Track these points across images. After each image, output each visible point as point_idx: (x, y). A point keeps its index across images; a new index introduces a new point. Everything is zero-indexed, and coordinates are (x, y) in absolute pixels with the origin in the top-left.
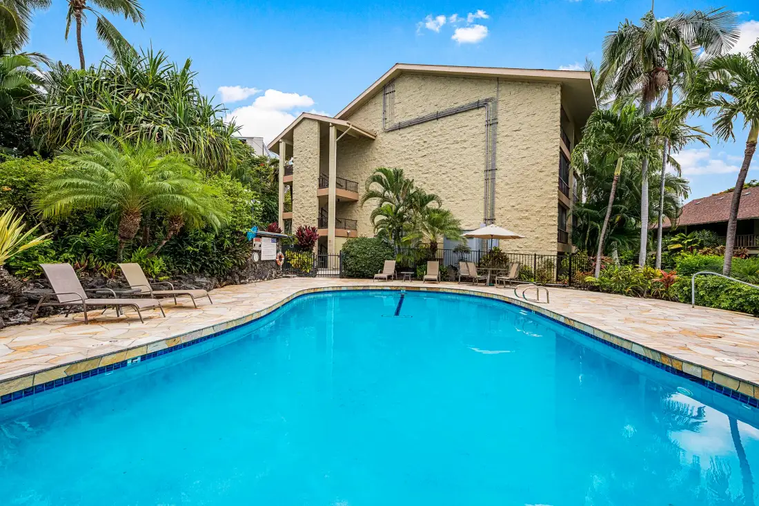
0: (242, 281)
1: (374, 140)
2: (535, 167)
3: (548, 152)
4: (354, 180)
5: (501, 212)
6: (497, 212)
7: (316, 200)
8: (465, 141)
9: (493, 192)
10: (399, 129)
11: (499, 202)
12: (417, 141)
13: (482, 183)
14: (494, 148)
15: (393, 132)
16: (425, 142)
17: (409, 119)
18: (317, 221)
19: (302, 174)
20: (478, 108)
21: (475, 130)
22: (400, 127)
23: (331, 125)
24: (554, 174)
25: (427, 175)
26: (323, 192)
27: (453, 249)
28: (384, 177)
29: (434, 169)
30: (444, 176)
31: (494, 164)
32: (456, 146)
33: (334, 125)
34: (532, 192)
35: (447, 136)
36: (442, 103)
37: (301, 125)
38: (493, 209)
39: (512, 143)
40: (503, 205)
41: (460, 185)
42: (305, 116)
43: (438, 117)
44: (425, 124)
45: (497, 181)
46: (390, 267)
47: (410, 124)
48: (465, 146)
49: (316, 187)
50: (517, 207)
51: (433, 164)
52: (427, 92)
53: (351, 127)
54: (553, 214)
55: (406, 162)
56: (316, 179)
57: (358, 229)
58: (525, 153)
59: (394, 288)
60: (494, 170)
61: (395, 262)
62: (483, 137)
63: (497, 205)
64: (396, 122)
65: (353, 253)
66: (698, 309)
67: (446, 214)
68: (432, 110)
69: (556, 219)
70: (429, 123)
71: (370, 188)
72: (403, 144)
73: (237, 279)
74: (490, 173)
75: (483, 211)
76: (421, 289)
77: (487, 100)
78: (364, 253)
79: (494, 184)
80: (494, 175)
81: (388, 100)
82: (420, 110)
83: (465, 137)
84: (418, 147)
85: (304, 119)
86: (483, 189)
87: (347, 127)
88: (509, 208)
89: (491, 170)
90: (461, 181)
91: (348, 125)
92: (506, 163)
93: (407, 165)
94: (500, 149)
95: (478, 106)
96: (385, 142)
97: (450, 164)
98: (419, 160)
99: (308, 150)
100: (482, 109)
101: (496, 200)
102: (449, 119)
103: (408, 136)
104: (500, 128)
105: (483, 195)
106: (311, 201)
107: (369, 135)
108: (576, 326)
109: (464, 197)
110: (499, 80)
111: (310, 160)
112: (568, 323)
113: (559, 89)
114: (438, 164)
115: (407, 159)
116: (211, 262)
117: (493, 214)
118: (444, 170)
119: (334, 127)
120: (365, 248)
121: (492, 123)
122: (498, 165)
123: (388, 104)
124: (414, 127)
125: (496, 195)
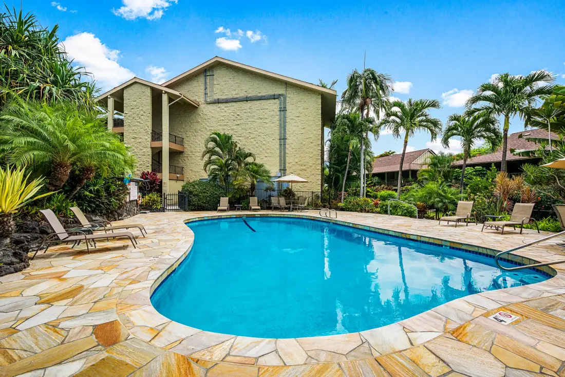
0: (120, 218)
1: (197, 107)
2: (308, 140)
3: (315, 132)
4: (180, 136)
5: (290, 165)
6: (287, 165)
7: (150, 150)
8: (266, 119)
9: (285, 153)
10: (218, 103)
11: (288, 160)
12: (232, 114)
13: (278, 146)
14: (285, 127)
15: (213, 105)
16: (238, 115)
17: (225, 97)
18: (150, 167)
19: (134, 128)
20: (274, 99)
21: (272, 113)
22: (218, 102)
23: (163, 92)
24: (319, 145)
25: (240, 138)
26: (156, 144)
27: (265, 188)
28: (218, 139)
29: (245, 134)
30: (252, 140)
31: (285, 136)
32: (261, 121)
33: (166, 92)
34: (307, 154)
35: (254, 114)
36: (250, 91)
37: (132, 87)
38: (285, 163)
39: (295, 124)
40: (291, 161)
41: (263, 147)
42: (137, 81)
43: (247, 99)
44: (239, 103)
45: (287, 146)
46: (224, 202)
47: (227, 101)
48: (267, 122)
49: (150, 139)
50: (299, 163)
51: (244, 131)
52: (239, 81)
53: (182, 97)
54: (318, 168)
55: (225, 127)
56: (150, 133)
57: (185, 174)
58: (303, 131)
59: (238, 216)
60: (285, 139)
61: (228, 198)
62: (277, 118)
63: (287, 161)
64: (216, 97)
65: (196, 193)
66: (391, 216)
67: (261, 166)
68: (242, 94)
69: (320, 171)
70: (241, 103)
71: (208, 146)
72: (222, 114)
73: (116, 217)
74: (282, 141)
75: (278, 164)
76: (256, 216)
77: (280, 95)
78: (204, 192)
79: (285, 148)
80: (285, 142)
81: (208, 81)
82: (234, 93)
83: (266, 116)
84: (233, 118)
85: (136, 83)
86: (279, 151)
87: (180, 97)
88: (295, 163)
89: (283, 139)
90: (264, 144)
91: (180, 95)
92: (292, 136)
93: (224, 129)
94: (288, 126)
95: (274, 97)
96: (206, 110)
97: (256, 132)
98: (235, 127)
99: (140, 109)
100: (277, 100)
101: (287, 158)
102: (255, 102)
103: (226, 109)
104: (288, 114)
105: (278, 154)
106: (144, 150)
107: (193, 104)
108: (360, 227)
109: (266, 155)
110: (287, 84)
111: (142, 117)
112: (354, 226)
113: (320, 97)
114: (248, 131)
115: (225, 125)
116: (103, 203)
117: (285, 167)
118: (252, 136)
119: (166, 94)
120: (205, 189)
121: (283, 110)
122: (287, 136)
123: (208, 84)
124: (230, 103)
125: (287, 155)
